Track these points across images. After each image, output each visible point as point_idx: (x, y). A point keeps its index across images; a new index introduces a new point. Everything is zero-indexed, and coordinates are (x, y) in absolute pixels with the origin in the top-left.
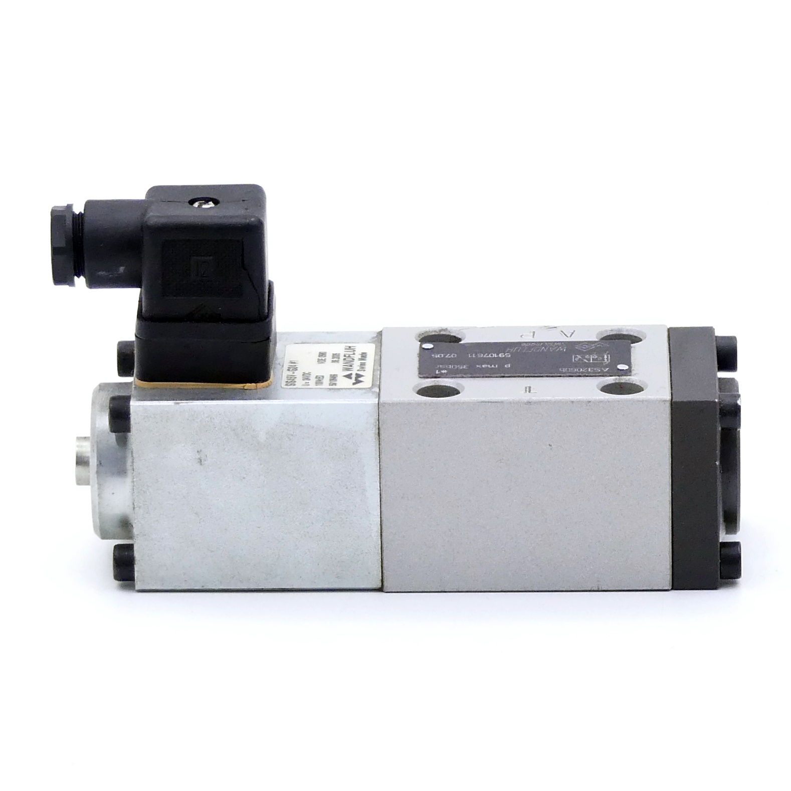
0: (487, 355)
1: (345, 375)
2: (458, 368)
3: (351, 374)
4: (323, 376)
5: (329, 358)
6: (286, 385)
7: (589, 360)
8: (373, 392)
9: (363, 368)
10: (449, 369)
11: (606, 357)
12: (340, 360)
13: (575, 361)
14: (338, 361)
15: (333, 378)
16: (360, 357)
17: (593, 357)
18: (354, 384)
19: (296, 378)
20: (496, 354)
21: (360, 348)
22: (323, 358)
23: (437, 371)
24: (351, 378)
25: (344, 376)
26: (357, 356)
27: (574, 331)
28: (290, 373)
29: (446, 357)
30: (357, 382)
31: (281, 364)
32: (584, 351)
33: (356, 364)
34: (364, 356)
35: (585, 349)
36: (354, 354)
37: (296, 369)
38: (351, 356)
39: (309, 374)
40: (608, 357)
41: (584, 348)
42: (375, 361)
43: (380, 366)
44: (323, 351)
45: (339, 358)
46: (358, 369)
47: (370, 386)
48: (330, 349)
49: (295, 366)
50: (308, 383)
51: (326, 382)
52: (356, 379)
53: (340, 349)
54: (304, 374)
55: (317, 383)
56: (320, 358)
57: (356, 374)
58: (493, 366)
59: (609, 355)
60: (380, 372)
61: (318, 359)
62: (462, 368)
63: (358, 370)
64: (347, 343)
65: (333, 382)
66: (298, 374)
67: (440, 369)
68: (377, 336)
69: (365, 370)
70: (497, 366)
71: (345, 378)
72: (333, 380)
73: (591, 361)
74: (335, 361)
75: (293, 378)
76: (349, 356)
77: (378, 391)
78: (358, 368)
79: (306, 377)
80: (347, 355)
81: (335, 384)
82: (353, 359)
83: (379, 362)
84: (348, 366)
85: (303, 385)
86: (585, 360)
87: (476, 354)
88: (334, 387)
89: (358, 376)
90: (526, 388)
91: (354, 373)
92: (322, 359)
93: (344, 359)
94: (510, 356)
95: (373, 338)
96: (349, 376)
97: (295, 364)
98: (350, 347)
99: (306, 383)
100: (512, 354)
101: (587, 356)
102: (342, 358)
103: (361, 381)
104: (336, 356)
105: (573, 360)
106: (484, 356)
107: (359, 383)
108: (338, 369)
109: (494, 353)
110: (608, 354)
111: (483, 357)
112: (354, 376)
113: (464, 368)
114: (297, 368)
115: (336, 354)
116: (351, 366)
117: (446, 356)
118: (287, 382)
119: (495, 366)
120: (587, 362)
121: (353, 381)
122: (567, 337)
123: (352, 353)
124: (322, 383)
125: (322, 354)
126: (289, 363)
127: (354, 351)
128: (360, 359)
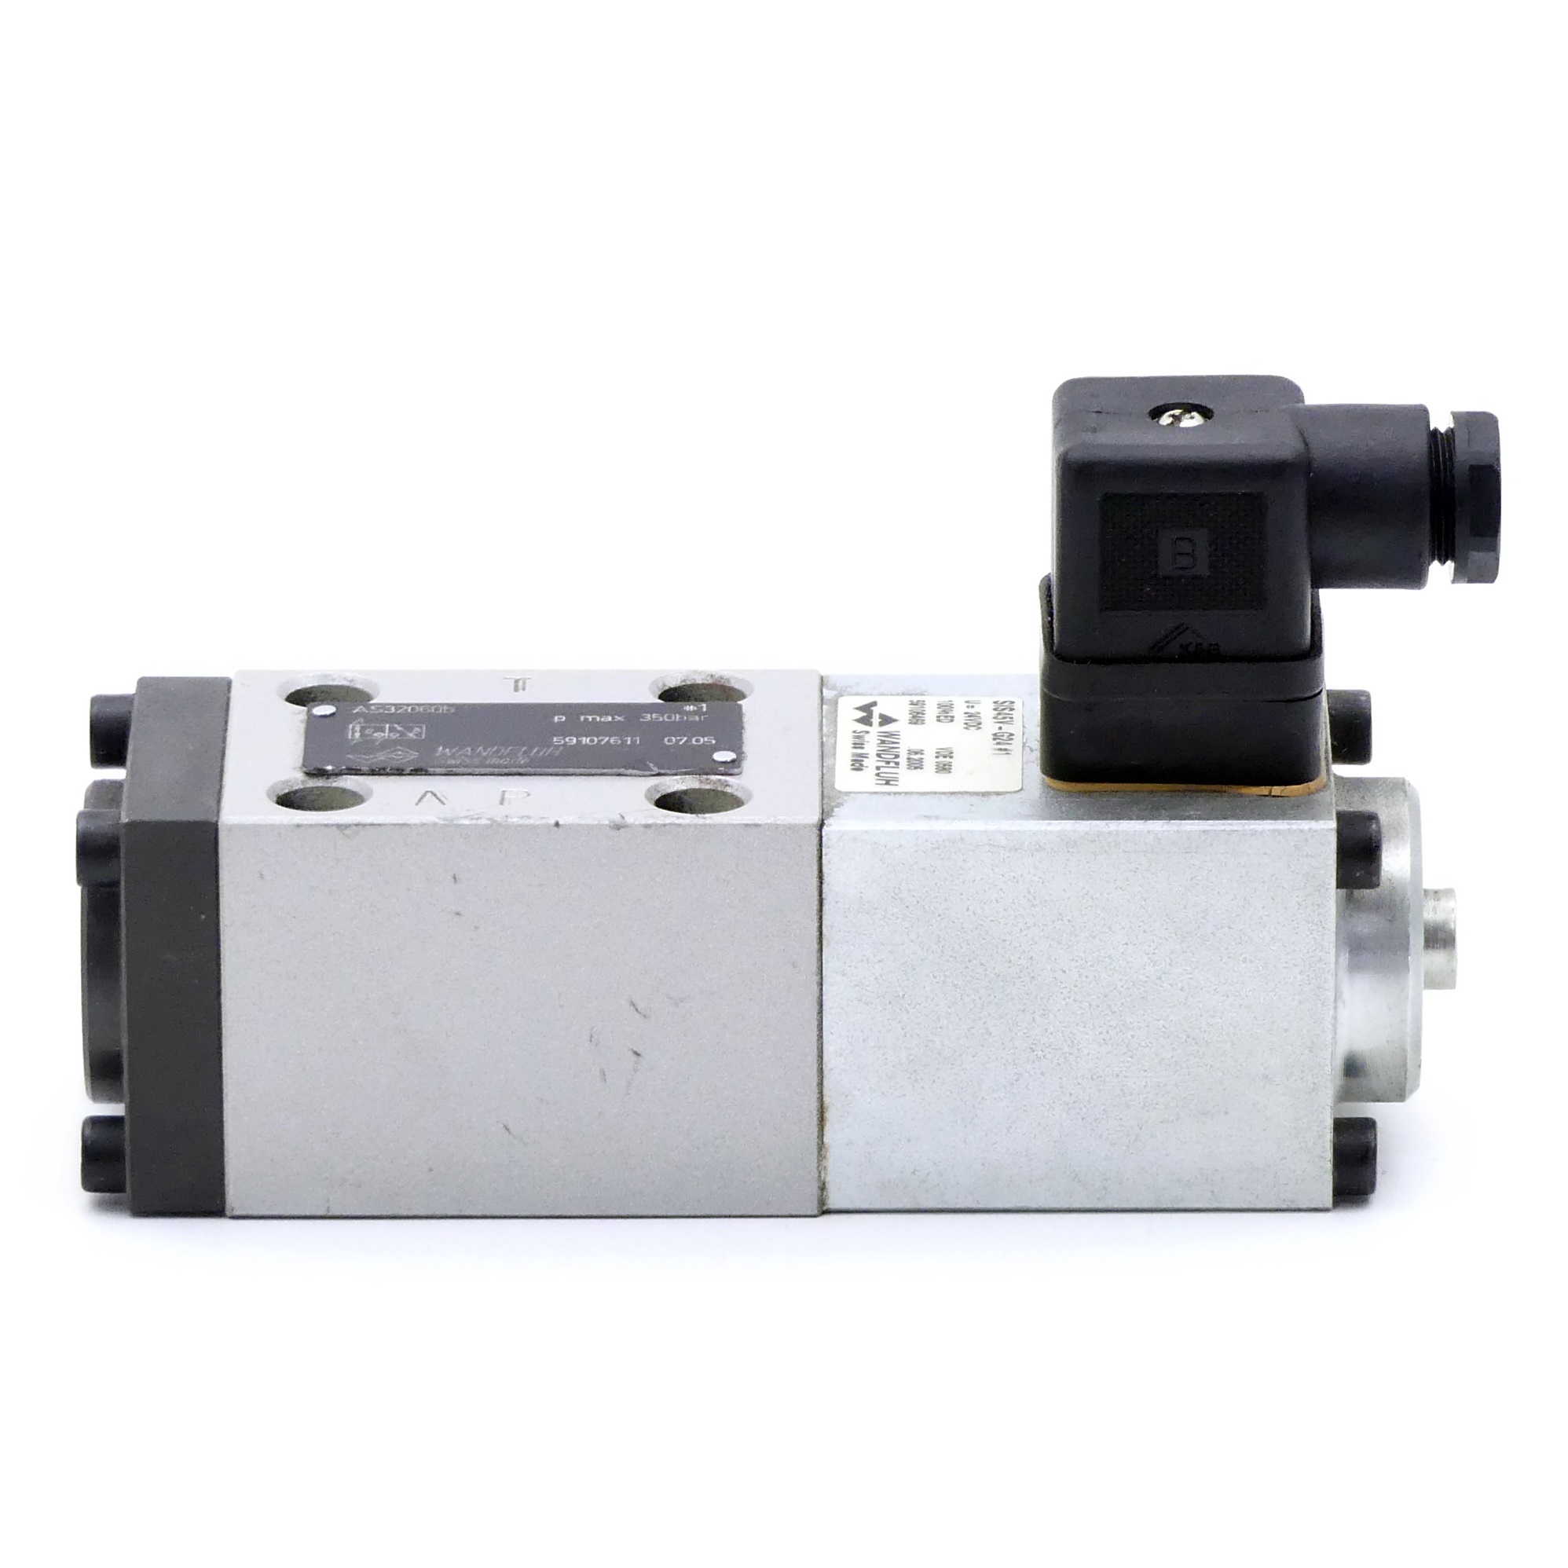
0: (602, 740)
1: (894, 724)
2: (663, 716)
3: (881, 724)
4: (939, 721)
5: (930, 761)
6: (1014, 702)
7: (392, 730)
8: (834, 688)
9: (858, 737)
10: (679, 713)
11: (357, 735)
12: (906, 756)
13: (421, 728)
14: (910, 752)
15: (917, 718)
16: (866, 762)
17: (383, 734)
18: (874, 704)
19: (994, 718)
20: (584, 743)
21: (866, 780)
22: (941, 759)
23: (704, 710)
24: (882, 716)
25: (895, 720)
26: (871, 763)
27: (416, 804)
28: (1006, 728)
29: (686, 738)
30: (867, 708)
31: (1028, 749)
32: (399, 747)
33: (871, 747)
34: (858, 764)
35: (400, 750)
36: (878, 768)
37: (995, 736)
38: (883, 764)
39: (967, 726)
40: (353, 735)
41: (400, 753)
42: (835, 755)
43: (822, 742)
44: (944, 776)
45: (908, 759)
46: (867, 735)
47: (841, 701)
48: (927, 779)
49: (998, 744)
50: (968, 707)
51: (931, 711)
52: (870, 715)
53: (908, 780)
54: (978, 726)
55: (951, 706)
56: (948, 759)
57: (871, 725)
58: (590, 718)
59: (350, 737)
60: (821, 729)
61: (951, 757)
62: (654, 716)
63: (867, 732)
64: (895, 793)
65: (917, 708)
66: (990, 726)
67: (698, 712)
68: (832, 810)
69: (854, 732)
70: (582, 718)
71: (894, 717)
72: (918, 713)
73: (387, 726)
74: (916, 753)
75: (1000, 717)
76: (888, 763)
77: (824, 690)
78: (867, 737)
79: (973, 721)
80: (892, 764)
81: (912, 703)
82: (879, 755)
83: (825, 753)
84: (888, 743)
85: (978, 703)
86: (399, 728)
87: (624, 742)
88: (915, 699)
89: (866, 721)
90: (524, 689)
91: (875, 729)
92: (945, 757)
93: (897, 756)
94: (555, 739)
95: (838, 805)
96: (886, 720)
97: (999, 747)
98: (887, 783)
99: (973, 707)
100: (550, 744)
101: (394, 736)
102: (903, 760)
103: (860, 709)
104: (915, 764)
105: (424, 728)
106: (607, 739)
107: (866, 706)
108: (910, 738)
109: (586, 745)
110: (353, 740)
111: (610, 736)
112: (876, 720)
113: (649, 715)
114: (994, 739)
115: (916, 768)
116: (883, 742)
117: (686, 741)
118: (1012, 710)
119: (586, 719)
120: (396, 726)
121: (876, 711)
122: (432, 793)
123: (882, 770)
124: (940, 706)
125: (944, 768)
126: (1010, 750)
127: (878, 775)
128: (864, 756)
